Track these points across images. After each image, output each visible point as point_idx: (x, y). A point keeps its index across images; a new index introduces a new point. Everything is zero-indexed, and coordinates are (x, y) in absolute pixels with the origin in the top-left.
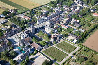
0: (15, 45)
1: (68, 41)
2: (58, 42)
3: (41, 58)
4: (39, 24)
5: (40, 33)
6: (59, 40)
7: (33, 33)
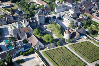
0: (6, 36)
1: (96, 43)
2: (77, 42)
3: (36, 61)
4: (57, 13)
5: (53, 25)
6: (80, 39)
7: (41, 23)
